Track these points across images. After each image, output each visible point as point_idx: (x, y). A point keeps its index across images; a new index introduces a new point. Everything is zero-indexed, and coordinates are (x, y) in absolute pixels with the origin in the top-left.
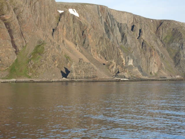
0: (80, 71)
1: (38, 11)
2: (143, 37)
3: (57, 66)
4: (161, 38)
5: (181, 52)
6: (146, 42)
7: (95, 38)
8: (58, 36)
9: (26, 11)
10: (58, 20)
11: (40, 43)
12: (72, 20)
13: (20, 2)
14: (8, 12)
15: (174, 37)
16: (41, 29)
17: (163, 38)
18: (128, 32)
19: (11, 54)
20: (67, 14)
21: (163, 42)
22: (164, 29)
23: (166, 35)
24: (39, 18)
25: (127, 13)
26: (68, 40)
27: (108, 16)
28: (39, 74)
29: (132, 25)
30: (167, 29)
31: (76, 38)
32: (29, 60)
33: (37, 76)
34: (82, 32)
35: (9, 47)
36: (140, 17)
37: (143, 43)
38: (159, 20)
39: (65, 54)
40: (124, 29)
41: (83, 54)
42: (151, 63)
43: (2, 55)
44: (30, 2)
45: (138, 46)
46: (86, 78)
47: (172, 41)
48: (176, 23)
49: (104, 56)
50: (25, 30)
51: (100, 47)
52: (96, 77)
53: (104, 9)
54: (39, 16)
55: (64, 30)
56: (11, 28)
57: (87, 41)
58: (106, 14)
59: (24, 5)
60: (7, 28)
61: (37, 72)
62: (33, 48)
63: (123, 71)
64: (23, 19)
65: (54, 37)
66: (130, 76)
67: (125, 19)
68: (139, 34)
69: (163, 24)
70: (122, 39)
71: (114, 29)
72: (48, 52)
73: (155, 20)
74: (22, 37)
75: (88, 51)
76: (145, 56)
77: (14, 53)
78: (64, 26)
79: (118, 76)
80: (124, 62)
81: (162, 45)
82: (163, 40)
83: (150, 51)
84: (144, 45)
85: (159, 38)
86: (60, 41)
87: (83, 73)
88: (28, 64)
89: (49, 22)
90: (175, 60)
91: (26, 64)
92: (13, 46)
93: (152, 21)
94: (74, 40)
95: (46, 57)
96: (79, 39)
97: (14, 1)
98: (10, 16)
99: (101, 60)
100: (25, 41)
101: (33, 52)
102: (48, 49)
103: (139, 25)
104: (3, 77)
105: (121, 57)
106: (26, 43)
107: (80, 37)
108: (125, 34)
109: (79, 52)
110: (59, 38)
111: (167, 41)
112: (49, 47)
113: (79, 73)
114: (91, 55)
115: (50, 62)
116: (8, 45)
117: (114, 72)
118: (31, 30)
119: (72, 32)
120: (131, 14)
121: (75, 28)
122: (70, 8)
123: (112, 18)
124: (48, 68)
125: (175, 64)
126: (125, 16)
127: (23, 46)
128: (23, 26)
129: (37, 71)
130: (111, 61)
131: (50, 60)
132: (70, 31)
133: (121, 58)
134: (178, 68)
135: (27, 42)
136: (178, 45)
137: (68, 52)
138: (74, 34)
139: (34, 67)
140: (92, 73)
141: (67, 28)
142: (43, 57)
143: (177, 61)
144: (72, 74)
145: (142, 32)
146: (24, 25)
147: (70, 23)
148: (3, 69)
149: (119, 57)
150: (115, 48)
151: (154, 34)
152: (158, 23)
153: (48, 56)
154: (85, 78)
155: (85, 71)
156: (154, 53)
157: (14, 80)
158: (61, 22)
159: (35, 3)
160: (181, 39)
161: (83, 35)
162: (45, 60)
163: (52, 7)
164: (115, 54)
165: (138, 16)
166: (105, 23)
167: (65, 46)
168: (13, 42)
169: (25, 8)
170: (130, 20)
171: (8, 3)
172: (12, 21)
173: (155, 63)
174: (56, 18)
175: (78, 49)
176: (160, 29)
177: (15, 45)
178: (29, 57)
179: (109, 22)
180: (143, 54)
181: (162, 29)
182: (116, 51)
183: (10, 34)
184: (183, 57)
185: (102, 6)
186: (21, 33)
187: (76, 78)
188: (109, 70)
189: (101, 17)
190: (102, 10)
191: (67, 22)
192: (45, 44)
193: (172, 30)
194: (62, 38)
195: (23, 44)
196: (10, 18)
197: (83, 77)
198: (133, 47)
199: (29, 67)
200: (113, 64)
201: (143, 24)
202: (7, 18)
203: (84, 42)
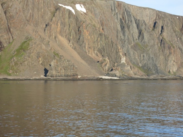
0: (59, 69)
1: (30, 6)
2: (164, 34)
3: (41, 63)
6: (165, 39)
7: (93, 34)
8: (50, 32)
9: (16, 6)
10: (53, 16)
11: (27, 39)
12: (67, 15)
16: (32, 24)
18: (145, 29)
20: (63, 9)
24: (30, 13)
25: (149, 9)
26: (62, 36)
27: (125, 13)
28: (20, 71)
29: (155, 22)
31: (71, 34)
32: (12, 57)
33: (18, 74)
34: (78, 28)
36: (165, 13)
37: (161, 40)
40: (142, 26)
41: (76, 51)
42: (169, 61)
45: (156, 43)
49: (102, 54)
50: (12, 25)
51: (98, 44)
52: (76, 75)
53: (121, 4)
57: (82, 37)
58: (123, 10)
64: (11, 13)
65: (45, 33)
67: (147, 16)
68: (161, 31)
70: (139, 36)
71: (130, 26)
72: (33, 49)
73: (181, 16)
74: (9, 33)
76: (163, 54)
78: (58, 21)
79: (109, 75)
83: (169, 49)
84: (162, 42)
86: (52, 37)
87: (62, 71)
88: (10, 61)
89: (42, 17)
91: (9, 61)
93: (178, 18)
94: (68, 36)
95: (30, 54)
96: (75, 35)
99: (96, 57)
100: (12, 37)
101: (19, 48)
102: (33, 45)
103: (161, 22)
105: (119, 54)
106: (13, 39)
108: (142, 31)
109: (72, 49)
110: (50, 34)
112: (35, 43)
113: (58, 71)
114: (85, 52)
115: (34, 59)
117: (107, 70)
118: (21, 26)
119: (67, 27)
120: (154, 10)
121: (71, 24)
122: (77, 4)
123: (129, 14)
124: (30, 65)
126: (147, 12)
128: (10, 22)
129: (18, 69)
130: (105, 59)
131: (34, 56)
132: (65, 27)
133: (120, 56)
135: (15, 38)
137: (58, 49)
138: (69, 30)
139: (16, 64)
140: (72, 70)
141: (62, 23)
142: (27, 54)
144: (52, 71)
145: (164, 29)
146: (12, 21)
147: (65, 18)
149: (117, 54)
150: (114, 45)
151: (179, 31)
153: (33, 52)
154: (65, 76)
155: (65, 69)
156: (172, 51)
158: (56, 17)
161: (78, 31)
162: (29, 57)
163: (48, 2)
164: (114, 51)
165: (163, 12)
166: (121, 20)
167: (57, 42)
169: (14, 2)
170: (152, 17)
173: (174, 61)
174: (51, 13)
175: (71, 46)
178: (13, 53)
179: (126, 18)
180: (161, 52)
182: (115, 48)
185: (119, 1)
186: (8, 28)
187: (56, 76)
188: (102, 68)
189: (117, 13)
190: (119, 6)
191: (62, 17)
192: (32, 40)
194: (54, 34)
195: (9, 40)
197: (63, 75)
198: (151, 44)
199: (10, 64)
200: (107, 62)
201: (165, 21)
203: (79, 39)
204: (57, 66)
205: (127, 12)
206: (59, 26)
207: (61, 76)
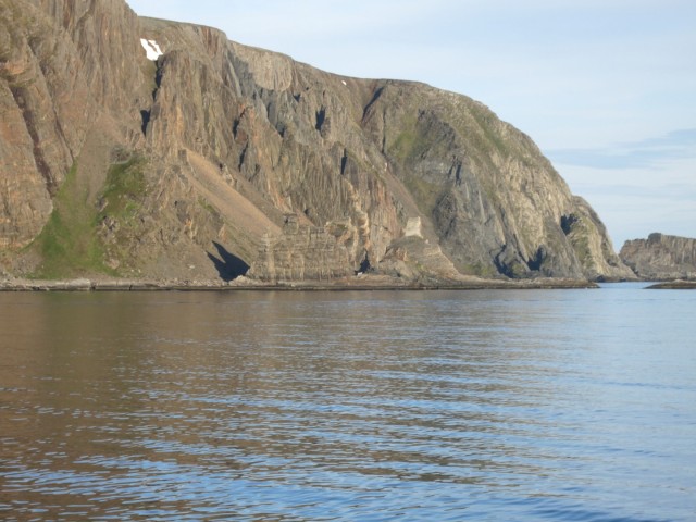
0: (289, 256)
1: (94, 49)
3: (194, 238)
4: (381, 142)
5: (455, 191)
6: (354, 156)
7: (268, 143)
8: (164, 136)
9: (66, 48)
10: (153, 82)
11: (124, 158)
12: (197, 81)
13: (42, 15)
14: (15, 51)
15: (427, 142)
16: (107, 109)
17: (389, 142)
18: (297, 123)
19: (38, 196)
20: (182, 61)
21: (389, 156)
22: (389, 113)
23: (398, 132)
24: (98, 73)
25: (271, 53)
26: (193, 150)
27: (231, 65)
28: (144, 263)
30: (402, 112)
31: (214, 141)
32: (102, 217)
33: (140, 271)
34: (232, 122)
35: (31, 169)
37: (344, 160)
38: (367, 80)
39: (200, 197)
40: (283, 112)
42: (373, 228)
43: (14, 197)
44: (66, 16)
46: (312, 278)
47: (420, 152)
48: (431, 94)
50: (65, 112)
51: (284, 175)
52: (344, 275)
53: (217, 39)
54: (98, 66)
55: (176, 115)
56: (32, 107)
57: (253, 152)
58: (224, 57)
59: (57, 29)
60: (21, 106)
61: (135, 258)
62: (104, 177)
63: (389, 257)
64: (58, 74)
65: (150, 140)
66: (417, 273)
67: (266, 75)
69: (386, 93)
72: (160, 190)
73: (354, 78)
74: (61, 137)
75: (259, 188)
77: (44, 190)
78: (174, 100)
80: (367, 224)
81: (388, 168)
82: (389, 151)
83: (370, 188)
84: (348, 167)
85: (375, 141)
87: (300, 261)
88: (98, 230)
89: (125, 86)
90: (438, 219)
91: (93, 230)
92: (38, 166)
93: (345, 83)
94: (210, 149)
95: (156, 206)
96: (225, 147)
97: (23, 15)
98: (21, 65)
100: (71, 152)
101: (107, 187)
102: (157, 180)
103: (314, 96)
104: (25, 271)
105: (354, 209)
106: (72, 157)
107: (227, 139)
108: (289, 129)
109: (235, 192)
110: (166, 144)
111: (404, 155)
113: (286, 263)
114: (270, 200)
115: (172, 222)
116: (27, 162)
118: (83, 114)
119: (199, 123)
120: (285, 58)
121: (210, 111)
123: (243, 71)
124: (167, 243)
125: (439, 231)
126: (265, 64)
127: (66, 168)
128: (59, 101)
129: (134, 254)
130: (341, 223)
131: (169, 216)
132: (195, 118)
133: (355, 213)
134: (450, 248)
135: (77, 153)
136: (442, 167)
137: (204, 191)
138: (207, 130)
139: (122, 239)
140: (330, 260)
141: (185, 107)
142: (146, 208)
143: (446, 224)
144: (266, 263)
145: (329, 123)
146: (62, 98)
147: (192, 92)
148: (19, 244)
149: (347, 209)
150: (333, 179)
151: (358, 127)
152: (367, 90)
153: (162, 203)
154: (306, 277)
155: (308, 255)
156: (381, 195)
157: (88, 282)
158: (166, 87)
159: (82, 21)
160: (452, 146)
161: (235, 131)
162: (154, 214)
164: (335, 197)
165: (301, 64)
167: (190, 169)
168: (37, 153)
169: (61, 37)
170: (281, 79)
171: (9, 18)
172: (31, 82)
173: (386, 229)
174: (144, 73)
175: (229, 181)
176: (378, 112)
177: (43, 163)
178: (95, 205)
179: (234, 83)
181: (385, 114)
182: (339, 189)
183: (28, 125)
184: (463, 209)
185: (209, 28)
186: (55, 122)
190: (210, 42)
191: (182, 87)
192: (145, 161)
193: (416, 115)
194: (176, 144)
195: (65, 161)
196: (24, 73)
197: (302, 274)
199: (103, 238)
200: (349, 232)
201: (327, 95)
202: (15, 71)
203: (242, 158)
204: (278, 245)
205: (238, 63)
206: (180, 116)
207: (295, 278)
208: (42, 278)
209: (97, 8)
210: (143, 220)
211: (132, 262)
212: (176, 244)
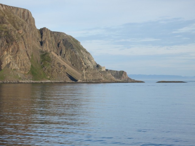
8: (46, 47)
10: (40, 35)
14: (20, 28)
20: (46, 30)
28: (55, 77)
31: (54, 49)
32: (43, 66)
33: (54, 79)
34: (57, 44)
41: (65, 62)
43: (25, 62)
46: (94, 80)
48: (65, 35)
56: (25, 41)
57: (63, 51)
62: (40, 57)
75: (66, 60)
77: (29, 60)
78: (46, 39)
87: (91, 77)
91: (42, 69)
92: (27, 54)
96: (57, 50)
97: (18, 19)
101: (42, 59)
102: (53, 58)
105: (83, 64)
107: (56, 48)
113: (88, 77)
121: (53, 41)
129: (52, 75)
131: (57, 66)
132: (50, 43)
135: (32, 52)
141: (48, 41)
142: (52, 64)
144: (84, 77)
147: (49, 37)
148: (26, 73)
149: (81, 64)
159: (26, 20)
160: (72, 48)
162: (54, 66)
168: (27, 52)
172: (24, 35)
174: (38, 32)
178: (40, 64)
182: (79, 60)
191: (47, 36)
197: (92, 79)
199: (45, 71)
202: (21, 32)
203: (61, 53)
208: (35, 80)
209: (29, 17)
210: (52, 67)
211: (52, 77)
212: (60, 73)
